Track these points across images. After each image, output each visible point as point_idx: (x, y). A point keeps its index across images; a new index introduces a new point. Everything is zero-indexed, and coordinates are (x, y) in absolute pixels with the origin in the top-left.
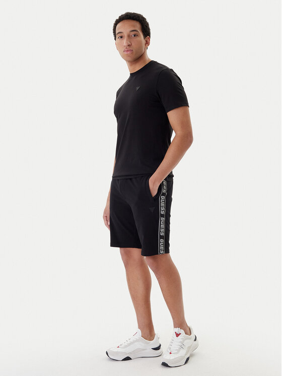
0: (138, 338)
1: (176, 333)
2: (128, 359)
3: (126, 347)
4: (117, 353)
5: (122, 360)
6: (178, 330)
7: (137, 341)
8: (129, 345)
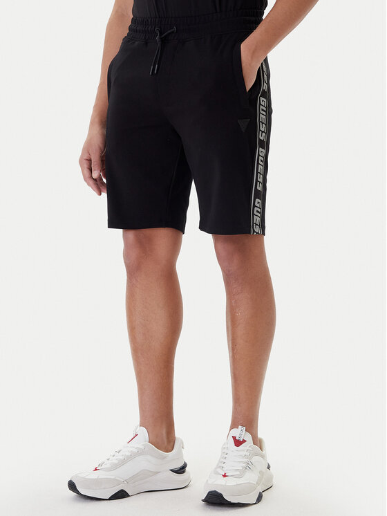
0: (142, 447)
1: (234, 438)
2: (121, 495)
3: (115, 467)
4: (97, 482)
5: (110, 499)
6: (240, 432)
7: (140, 453)
8: (123, 462)
